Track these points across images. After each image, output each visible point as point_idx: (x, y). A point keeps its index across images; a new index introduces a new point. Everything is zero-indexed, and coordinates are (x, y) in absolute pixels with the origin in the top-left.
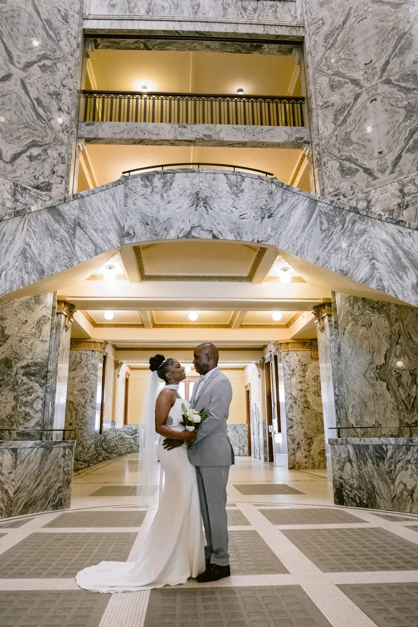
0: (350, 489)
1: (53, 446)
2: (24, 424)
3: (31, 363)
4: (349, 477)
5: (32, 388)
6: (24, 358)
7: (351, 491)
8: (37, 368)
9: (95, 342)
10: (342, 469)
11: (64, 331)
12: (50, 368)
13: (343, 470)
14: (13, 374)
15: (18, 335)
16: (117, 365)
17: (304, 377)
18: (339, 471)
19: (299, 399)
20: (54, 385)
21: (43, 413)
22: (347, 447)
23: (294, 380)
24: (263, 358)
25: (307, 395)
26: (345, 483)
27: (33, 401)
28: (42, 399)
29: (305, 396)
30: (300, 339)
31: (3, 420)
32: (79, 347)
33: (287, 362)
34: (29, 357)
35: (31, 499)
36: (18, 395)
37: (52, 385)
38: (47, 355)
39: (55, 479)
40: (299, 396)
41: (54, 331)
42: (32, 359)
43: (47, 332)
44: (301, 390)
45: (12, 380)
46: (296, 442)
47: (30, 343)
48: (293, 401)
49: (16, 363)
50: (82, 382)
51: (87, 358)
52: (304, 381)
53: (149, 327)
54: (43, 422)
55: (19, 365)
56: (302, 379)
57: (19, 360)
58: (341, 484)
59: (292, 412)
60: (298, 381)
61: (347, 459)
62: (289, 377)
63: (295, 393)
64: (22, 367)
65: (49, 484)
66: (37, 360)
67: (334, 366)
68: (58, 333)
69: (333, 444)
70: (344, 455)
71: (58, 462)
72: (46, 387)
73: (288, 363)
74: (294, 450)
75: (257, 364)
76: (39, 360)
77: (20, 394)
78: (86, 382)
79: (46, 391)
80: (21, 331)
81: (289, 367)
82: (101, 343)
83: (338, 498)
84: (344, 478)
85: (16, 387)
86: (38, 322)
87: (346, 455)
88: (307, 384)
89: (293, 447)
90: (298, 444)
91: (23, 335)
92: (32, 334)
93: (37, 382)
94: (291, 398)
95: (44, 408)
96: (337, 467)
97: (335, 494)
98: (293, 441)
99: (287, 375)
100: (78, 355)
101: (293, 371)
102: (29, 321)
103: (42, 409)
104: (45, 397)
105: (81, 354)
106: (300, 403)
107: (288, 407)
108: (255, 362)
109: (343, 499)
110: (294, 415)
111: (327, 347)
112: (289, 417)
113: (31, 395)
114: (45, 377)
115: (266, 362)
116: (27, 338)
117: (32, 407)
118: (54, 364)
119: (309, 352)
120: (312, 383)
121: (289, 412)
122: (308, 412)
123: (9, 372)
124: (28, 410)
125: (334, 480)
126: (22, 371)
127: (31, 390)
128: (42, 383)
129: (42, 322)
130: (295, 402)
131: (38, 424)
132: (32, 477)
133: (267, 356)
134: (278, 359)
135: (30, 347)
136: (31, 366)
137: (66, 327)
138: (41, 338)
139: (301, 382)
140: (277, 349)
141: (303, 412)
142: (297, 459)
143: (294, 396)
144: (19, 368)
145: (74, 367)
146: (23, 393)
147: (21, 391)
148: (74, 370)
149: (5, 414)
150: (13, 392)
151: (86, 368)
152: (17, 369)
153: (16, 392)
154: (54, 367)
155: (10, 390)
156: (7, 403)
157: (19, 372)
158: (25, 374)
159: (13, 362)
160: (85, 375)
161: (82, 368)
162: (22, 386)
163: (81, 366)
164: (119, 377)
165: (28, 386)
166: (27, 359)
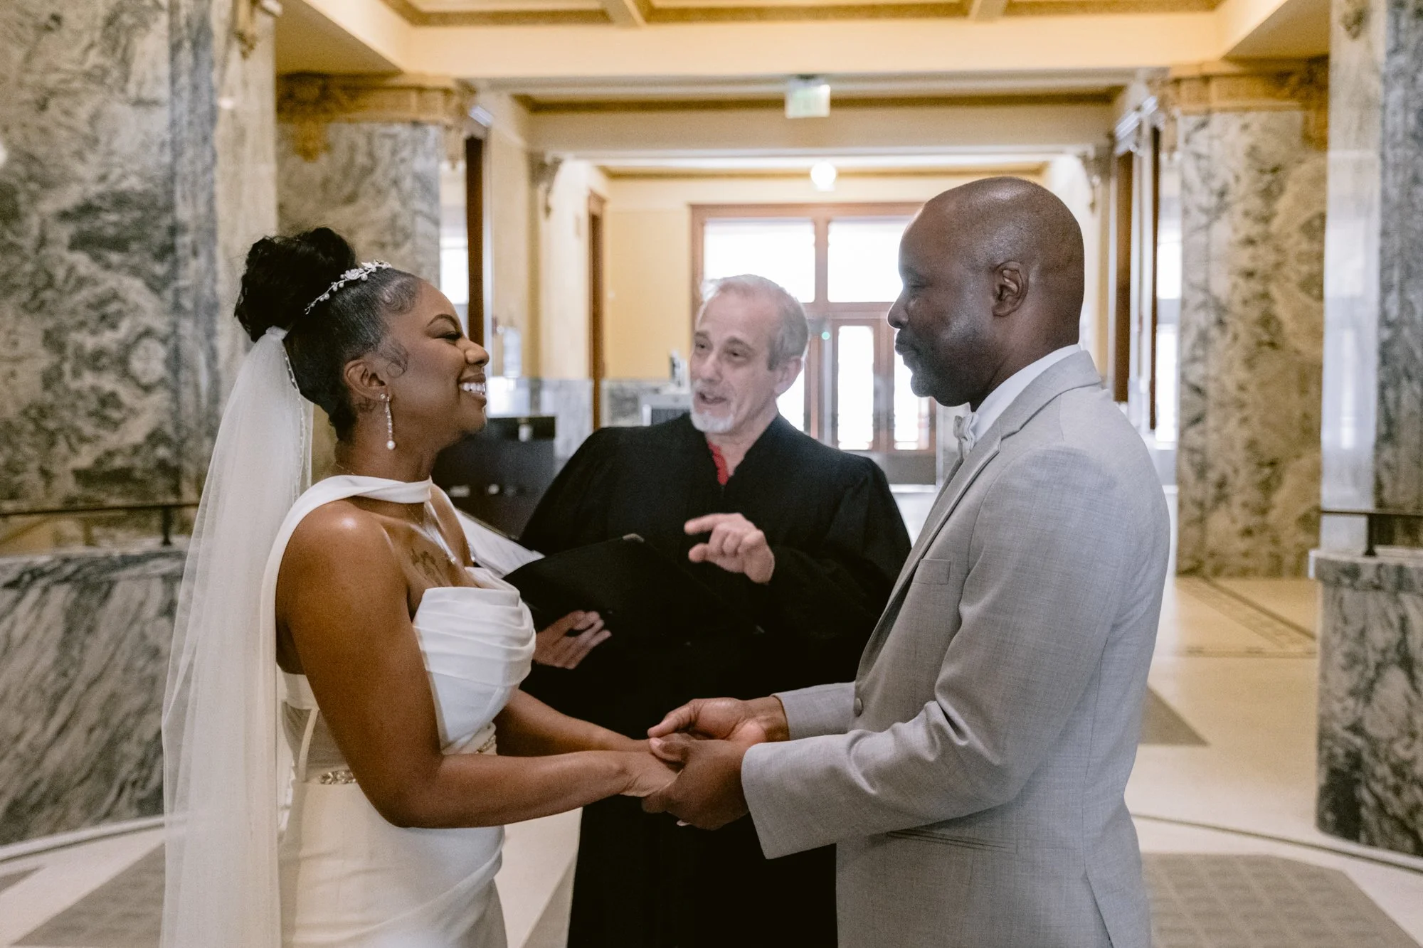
0: (1391, 781)
1: (114, 575)
2: (98, 437)
3: (101, 197)
4: (1393, 732)
5: (115, 296)
6: (66, 179)
7: (1397, 791)
8: (130, 216)
9: (420, 89)
10: (1365, 693)
11: (235, 54)
12: (184, 213)
13: (1368, 700)
14: (28, 243)
15: (29, 79)
16: (541, 170)
17: (1266, 219)
18: (1350, 702)
19: (1237, 308)
20: (208, 281)
21: (176, 394)
22: (1397, 602)
23: (1225, 232)
24: (1111, 137)
25: (1274, 290)
26: (1375, 754)
27: (128, 348)
28: (164, 341)
29: (1265, 296)
30: (1262, 61)
31: (8, 424)
32: (361, 107)
33: (1198, 156)
34: (87, 170)
35: (36, 784)
36: (60, 328)
37: (200, 284)
38: (167, 158)
39: (137, 701)
40: (1237, 298)
41: (186, 57)
42: (103, 178)
43: (154, 65)
44: (1250, 274)
45: (28, 267)
46: (1213, 476)
47: (83, 113)
48: (1213, 317)
49: (34, 198)
51: (394, 152)
52: (1267, 237)
53: (628, 21)
54: (178, 427)
55: (50, 205)
56: (1256, 230)
57: (47, 185)
58: (1355, 760)
59: (1204, 360)
60: (1242, 234)
61: (1391, 655)
62: (1203, 219)
63: (1222, 285)
64: (64, 216)
65: (115, 721)
66: (124, 185)
67: (1394, 193)
68: (205, 65)
69: (1338, 583)
70: (1381, 637)
71: (143, 636)
72: (177, 292)
73: (1203, 163)
74: (1201, 505)
75: (1084, 159)
76: (133, 183)
77: (69, 321)
78: (397, 245)
79: (177, 308)
80: (38, 64)
81: (1207, 177)
82: (447, 92)
83: (1334, 807)
84: (1371, 729)
85: (48, 295)
86: (111, 21)
87: (1393, 636)
88: (1278, 250)
89: (1197, 493)
90: (1221, 484)
91: (52, 80)
92: (88, 76)
93: (135, 271)
94: (1204, 305)
95: (176, 372)
96: (1346, 681)
97: (1324, 792)
98: (1202, 471)
99: (1194, 212)
100: (361, 142)
101: (1222, 194)
102: (69, 15)
103: (169, 376)
104: (175, 332)
105: (370, 137)
106: (1240, 327)
107: (1189, 341)
108: (1078, 149)
109: (1358, 818)
110: (1213, 372)
111: (1368, 104)
112: (1193, 378)
113: (114, 326)
114: (166, 251)
115: (1120, 150)
116: (67, 93)
117: (125, 373)
118: (202, 198)
119: (1298, 116)
120: (1297, 243)
121: (1194, 360)
122: (1271, 364)
123: (10, 237)
124: (108, 383)
125: (1324, 736)
126: (65, 232)
127: (113, 308)
128: (155, 277)
129: (127, 19)
130: (1221, 323)
131: (156, 438)
133: (1126, 126)
134: (1165, 141)
135: (86, 130)
136: (99, 209)
137: (242, 37)
138: (132, 89)
139: (1250, 242)
140: (1162, 104)
141: (1250, 363)
142: (1212, 542)
143: (1216, 299)
144: (50, 220)
145: (348, 189)
146: (80, 318)
147: (73, 312)
148: (351, 199)
149: (17, 402)
150: (37, 316)
151: (394, 192)
152: (43, 223)
153: (51, 314)
154: (202, 209)
155: (24, 306)
156: (17, 360)
157: (51, 235)
158: (80, 242)
159: (22, 198)
160: (394, 218)
161: (379, 192)
162: (71, 293)
163: (373, 184)
164: (554, 215)
165: (99, 290)
166: (80, 180)
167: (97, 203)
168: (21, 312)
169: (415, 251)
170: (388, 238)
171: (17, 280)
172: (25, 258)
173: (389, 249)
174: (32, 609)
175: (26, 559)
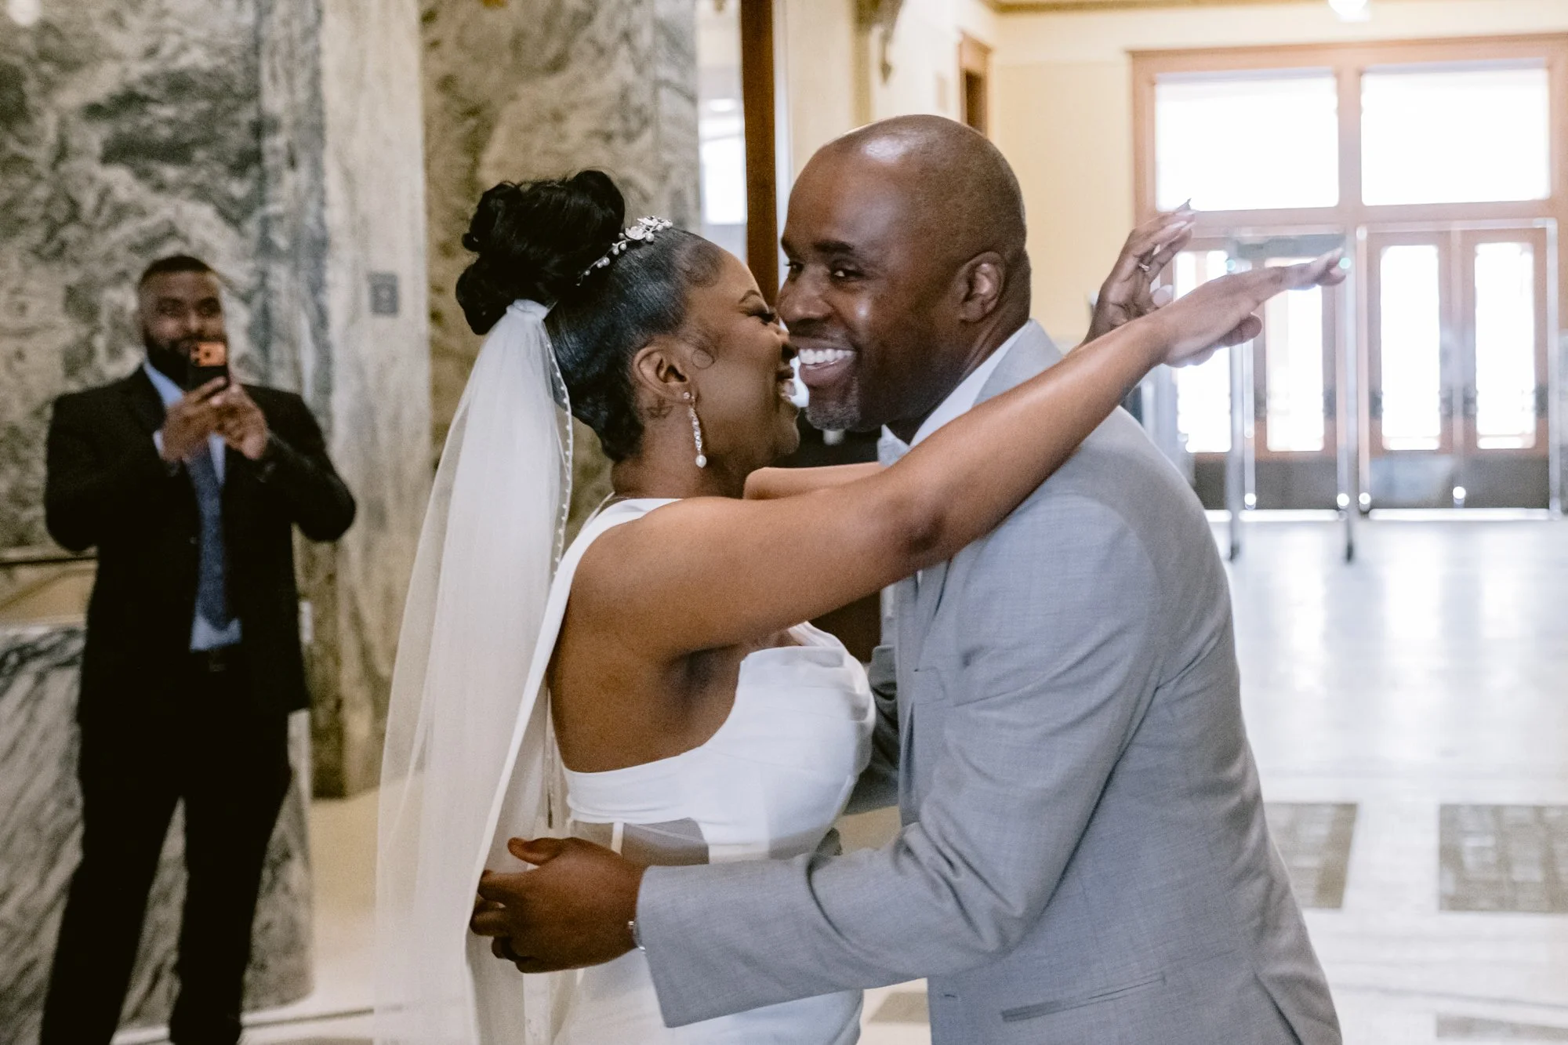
3: (149, 80)
5: (172, 233)
6: (96, 56)
8: (192, 109)
12: (275, 101)
14: (41, 155)
16: (873, 5)
20: (312, 206)
28: (246, 299)
31: (14, 431)
34: (128, 41)
35: (30, 967)
36: (90, 284)
37: (301, 209)
38: (248, 18)
42: (151, 52)
45: (41, 192)
49: (48, 86)
50: (608, 137)
55: (73, 96)
57: (69, 65)
64: (94, 111)
66: (184, 62)
72: (266, 223)
76: (196, 59)
77: (102, 272)
78: (630, 137)
79: (266, 247)
85: (71, 233)
93: (202, 193)
95: (264, 346)
103: (255, 354)
104: (262, 285)
114: (248, 161)
118: (302, 78)
123: (13, 146)
126: (95, 137)
128: (233, 201)
132: (24, 841)
136: (145, 100)
144: (72, 119)
145: (552, 49)
146: (120, 266)
147: (109, 258)
148: (557, 65)
149: (26, 398)
150: (56, 267)
151: (624, 51)
152: (63, 123)
153: (76, 262)
154: (302, 95)
155: (36, 251)
156: (26, 333)
157: (75, 142)
158: (117, 152)
159: (31, 86)
160: (624, 95)
161: (601, 51)
162: (104, 229)
163: (592, 41)
164: (896, 78)
165: (148, 223)
166: (117, 57)
167: (143, 90)
168: (31, 259)
169: (659, 144)
170: (615, 125)
171: (23, 212)
172: (38, 178)
173: (618, 143)
174: (21, 706)
175: (12, 632)
